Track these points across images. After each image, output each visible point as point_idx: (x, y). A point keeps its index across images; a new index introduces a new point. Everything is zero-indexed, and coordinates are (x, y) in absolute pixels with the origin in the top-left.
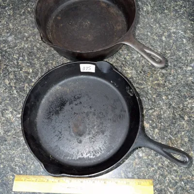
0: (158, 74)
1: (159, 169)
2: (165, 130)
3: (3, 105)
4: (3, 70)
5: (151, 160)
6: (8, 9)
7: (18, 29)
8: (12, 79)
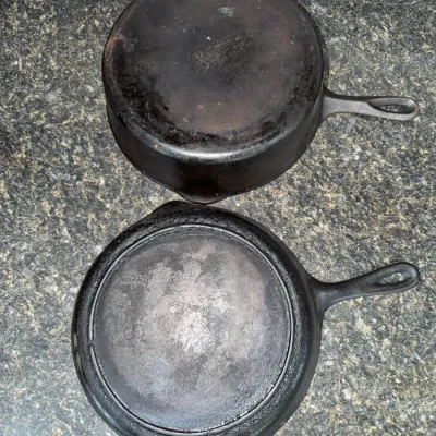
0: (398, 207)
1: (386, 429)
2: (405, 341)
3: (38, 263)
4: (36, 177)
5: (370, 409)
6: (45, 20)
7: (71, 73)
8: (58, 200)
